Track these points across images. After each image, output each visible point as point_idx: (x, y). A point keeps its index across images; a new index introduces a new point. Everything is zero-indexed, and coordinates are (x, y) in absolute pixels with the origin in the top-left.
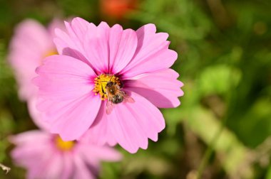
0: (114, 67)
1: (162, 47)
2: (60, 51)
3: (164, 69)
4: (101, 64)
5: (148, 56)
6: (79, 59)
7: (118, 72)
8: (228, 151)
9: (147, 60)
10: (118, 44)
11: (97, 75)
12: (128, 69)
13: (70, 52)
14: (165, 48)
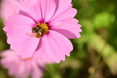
0: (45, 19)
1: (68, 7)
2: (18, 13)
3: (71, 19)
4: (38, 18)
5: (62, 12)
6: (27, 16)
7: (47, 21)
8: (109, 56)
9: (61, 14)
10: (46, 7)
11: (37, 24)
12: (52, 20)
13: (22, 13)
14: (70, 7)
